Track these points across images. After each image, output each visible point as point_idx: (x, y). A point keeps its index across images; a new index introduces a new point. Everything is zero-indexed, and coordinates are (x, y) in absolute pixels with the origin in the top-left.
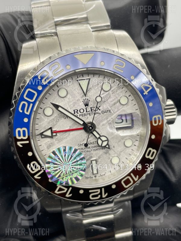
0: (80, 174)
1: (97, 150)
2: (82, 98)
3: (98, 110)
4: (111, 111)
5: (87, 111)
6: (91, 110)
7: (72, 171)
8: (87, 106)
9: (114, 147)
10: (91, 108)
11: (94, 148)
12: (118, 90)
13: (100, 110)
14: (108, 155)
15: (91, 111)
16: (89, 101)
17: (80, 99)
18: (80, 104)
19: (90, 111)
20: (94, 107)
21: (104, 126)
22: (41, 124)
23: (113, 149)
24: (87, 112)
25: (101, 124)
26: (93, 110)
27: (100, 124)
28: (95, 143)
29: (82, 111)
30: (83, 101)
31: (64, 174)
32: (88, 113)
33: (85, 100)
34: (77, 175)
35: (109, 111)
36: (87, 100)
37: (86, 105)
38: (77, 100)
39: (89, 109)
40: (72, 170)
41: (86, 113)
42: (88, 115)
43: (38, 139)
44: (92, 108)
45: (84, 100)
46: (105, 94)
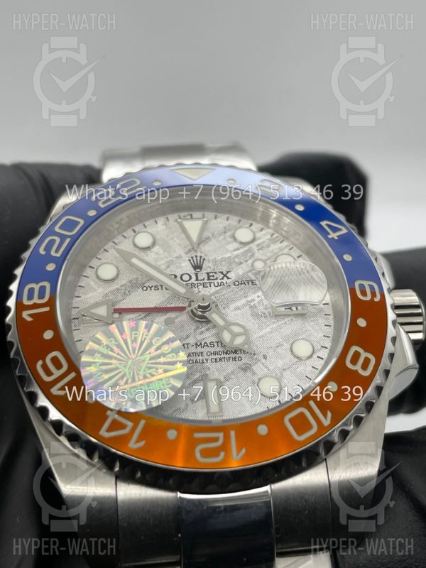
0: (170, 386)
1: (220, 360)
2: (187, 253)
3: (225, 278)
4: (257, 282)
5: (199, 279)
6: (209, 277)
7: (148, 375)
8: (198, 270)
9: (265, 357)
10: (208, 274)
11: (213, 356)
12: (273, 244)
13: (228, 278)
14: (249, 374)
15: (209, 279)
16: (204, 259)
17: (183, 255)
18: (183, 265)
19: (206, 278)
20: (215, 273)
21: (238, 312)
22: (88, 296)
23: (263, 361)
24: (197, 279)
25: (233, 306)
26: (212, 278)
27: (228, 306)
28: (216, 344)
29: (186, 278)
30: (190, 260)
31: (127, 380)
32: (202, 282)
33: (195, 259)
34: (161, 385)
35: (250, 283)
36: (199, 258)
37: (197, 267)
38: (177, 257)
39: (202, 275)
40: (150, 374)
41: (196, 282)
42: (201, 287)
43: (75, 326)
44: (211, 274)
45: (192, 257)
46: (242, 251)
